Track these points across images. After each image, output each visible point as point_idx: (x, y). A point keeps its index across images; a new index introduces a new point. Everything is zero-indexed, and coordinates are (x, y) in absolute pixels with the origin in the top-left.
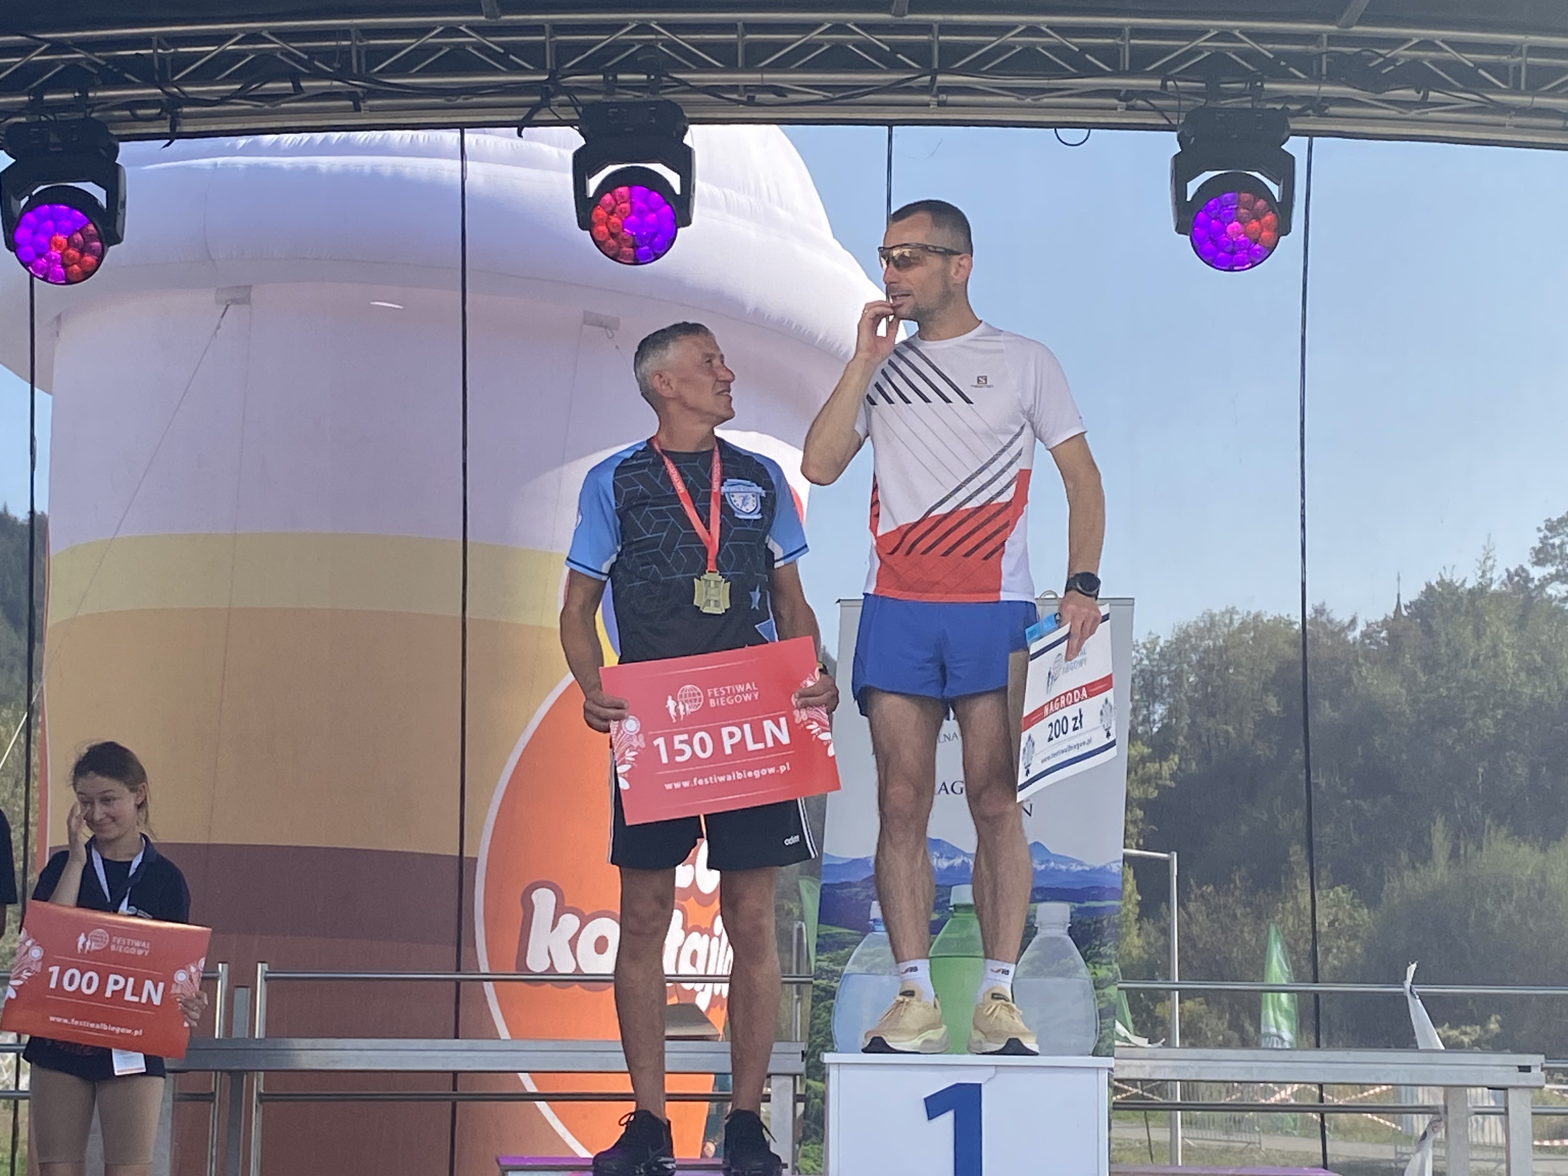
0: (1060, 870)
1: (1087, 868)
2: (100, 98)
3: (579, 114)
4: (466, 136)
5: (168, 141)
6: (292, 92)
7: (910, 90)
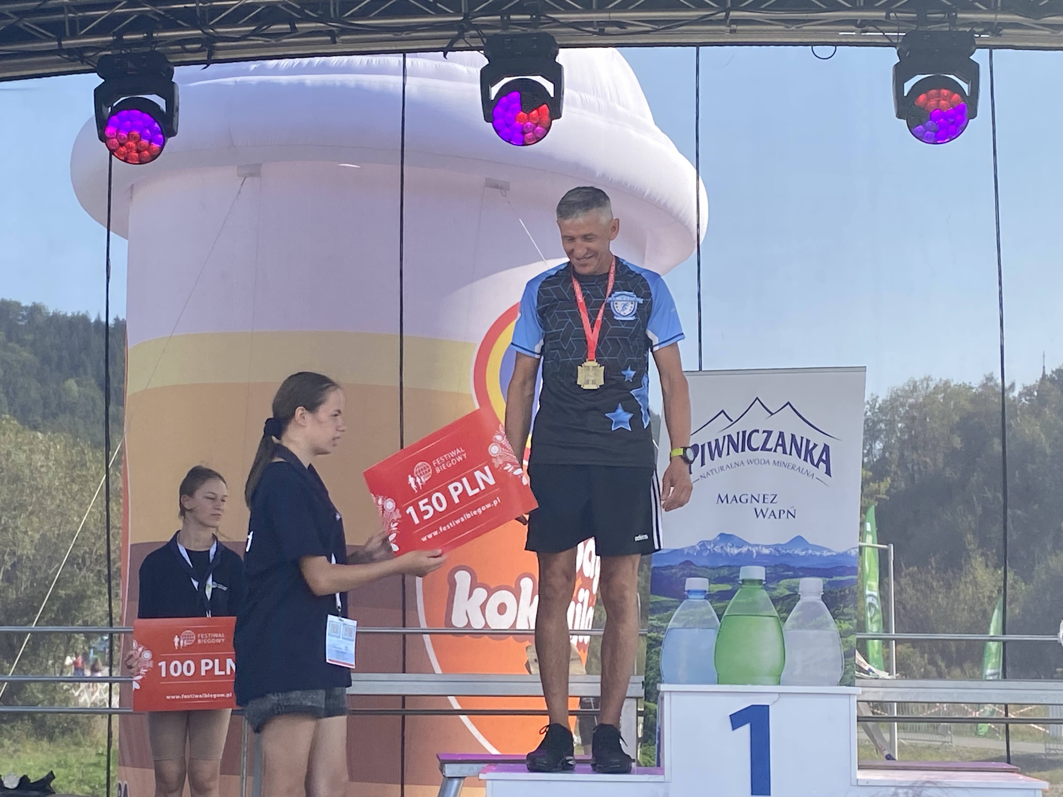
0: (815, 555)
1: (835, 554)
2: (160, 37)
3: (484, 43)
4: (408, 60)
5: (206, 65)
6: (289, 31)
7: (711, 22)
